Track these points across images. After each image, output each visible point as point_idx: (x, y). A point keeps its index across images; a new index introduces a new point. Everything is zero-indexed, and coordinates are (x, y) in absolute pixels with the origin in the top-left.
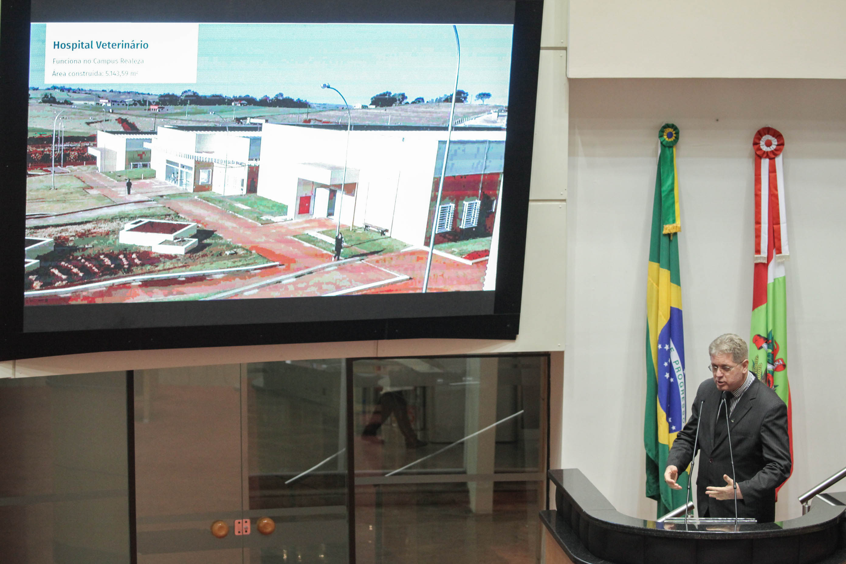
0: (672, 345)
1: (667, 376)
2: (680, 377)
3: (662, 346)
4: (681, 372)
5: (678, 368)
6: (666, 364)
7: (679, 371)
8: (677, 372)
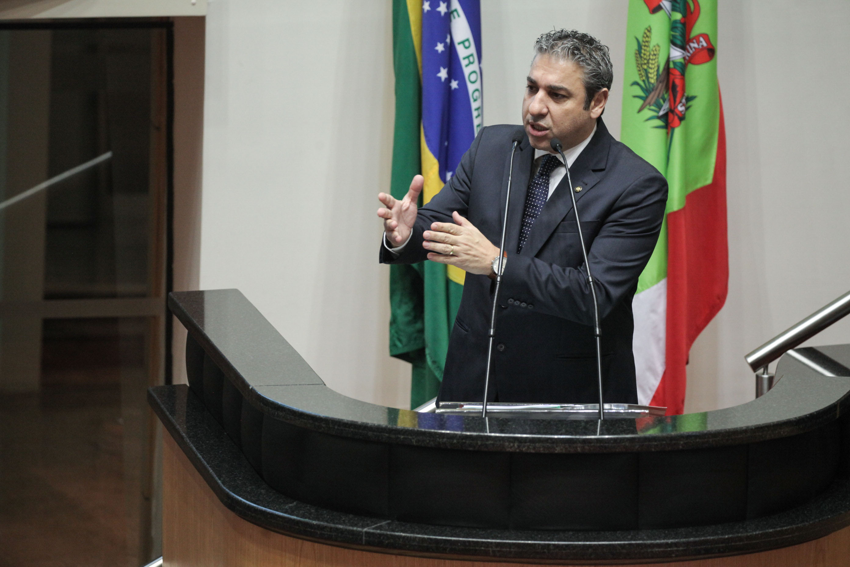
0: (456, 4)
1: (443, 74)
3: (430, 6)
4: (475, 67)
5: (468, 57)
6: (440, 48)
7: (470, 63)
8: (467, 66)
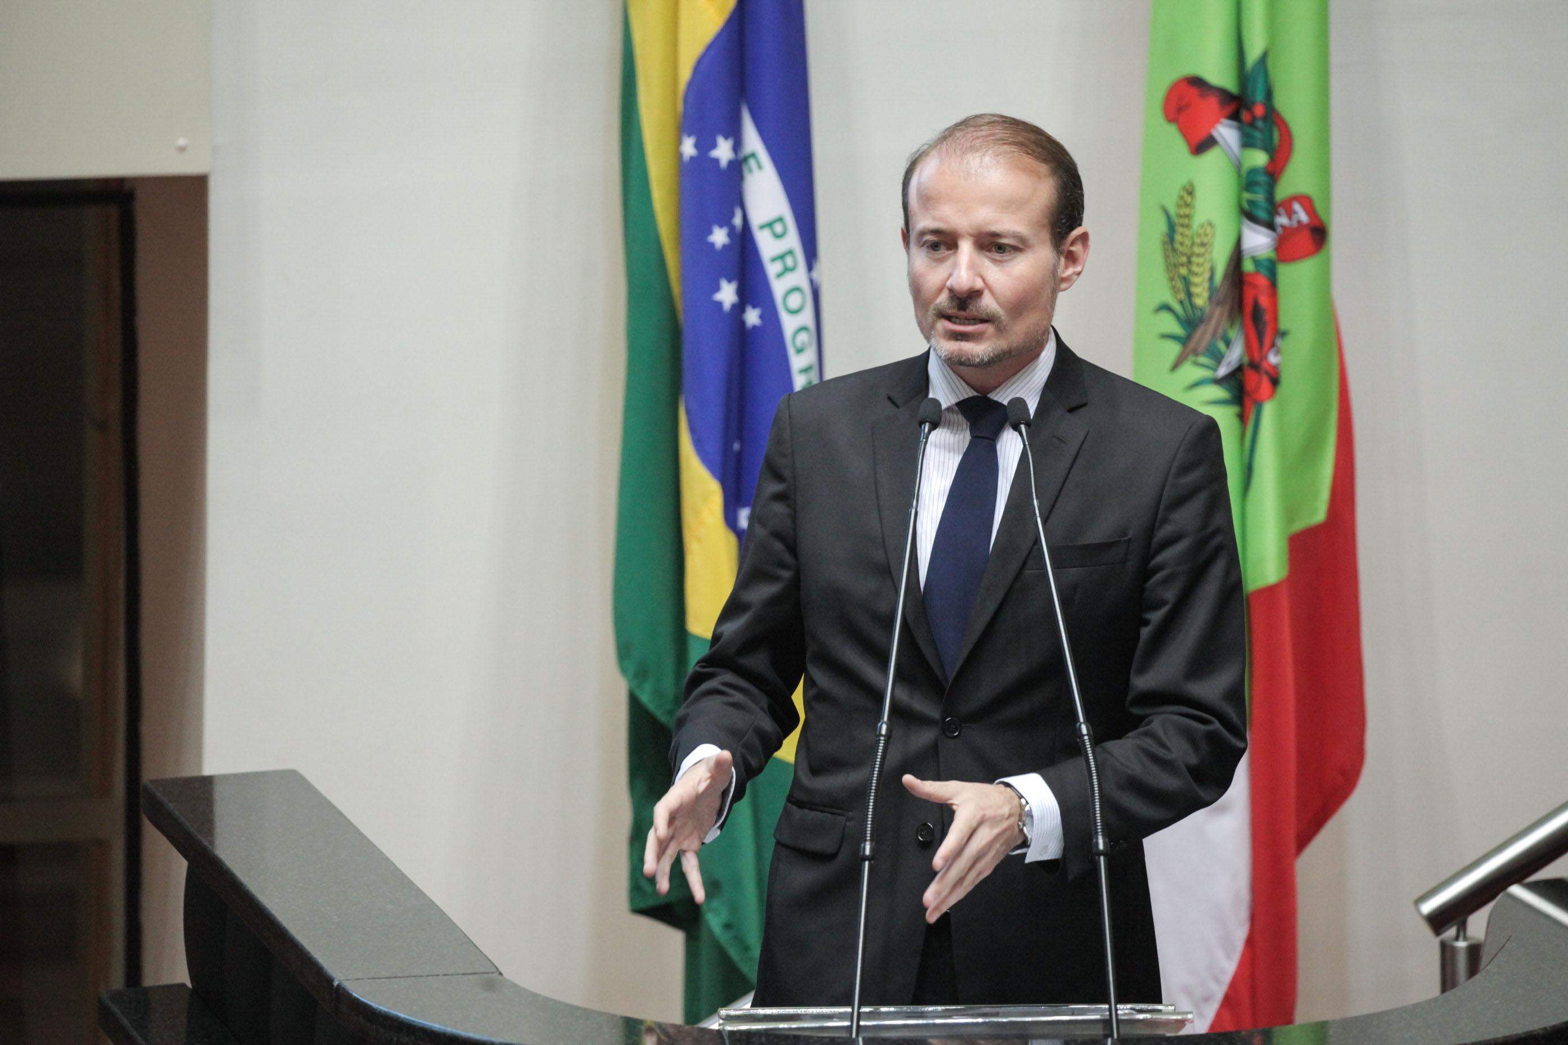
0: (753, 141)
1: (727, 294)
2: (794, 301)
3: (697, 146)
4: (799, 277)
5: (781, 257)
6: (719, 237)
7: (787, 270)
8: (779, 275)
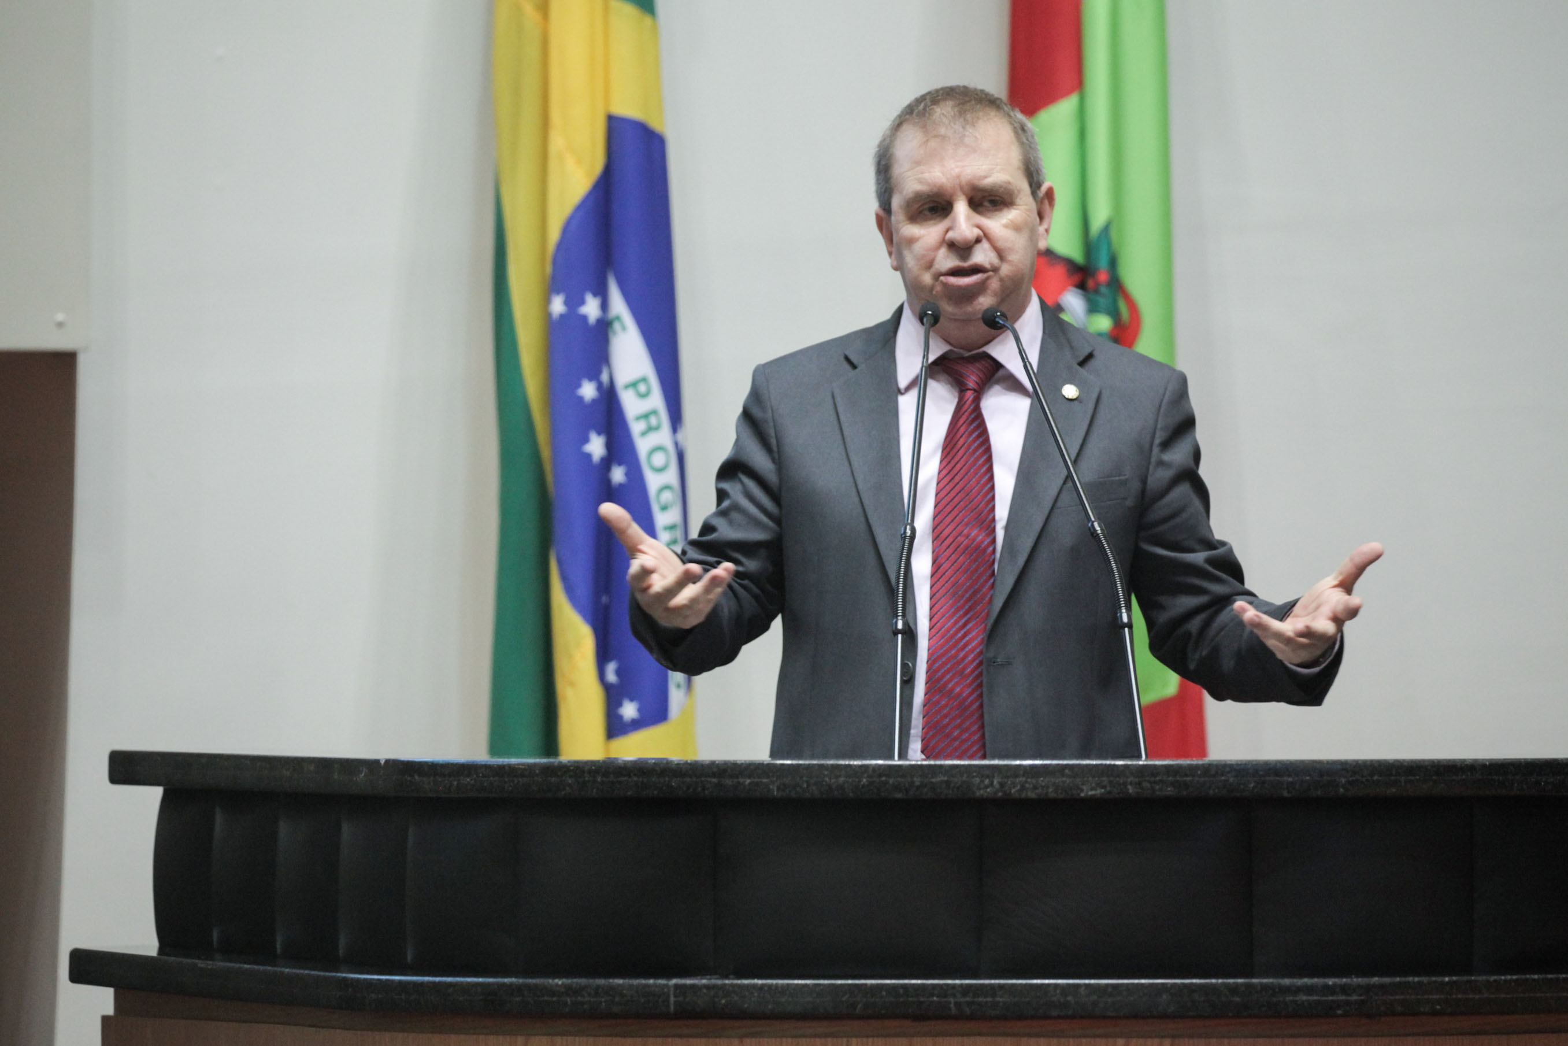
0: (618, 305)
1: (596, 447)
2: (659, 459)
3: (566, 303)
4: (663, 436)
5: (646, 416)
6: (588, 391)
7: (650, 429)
8: (644, 434)
